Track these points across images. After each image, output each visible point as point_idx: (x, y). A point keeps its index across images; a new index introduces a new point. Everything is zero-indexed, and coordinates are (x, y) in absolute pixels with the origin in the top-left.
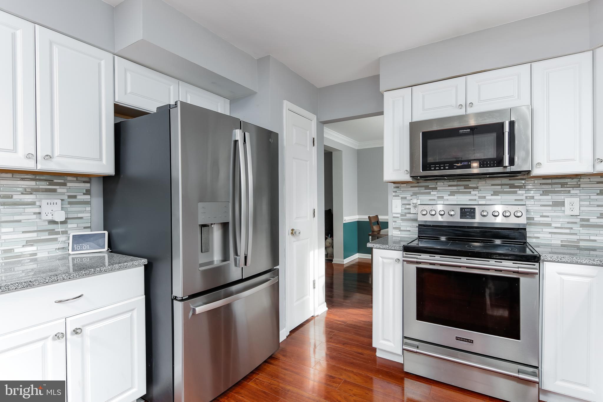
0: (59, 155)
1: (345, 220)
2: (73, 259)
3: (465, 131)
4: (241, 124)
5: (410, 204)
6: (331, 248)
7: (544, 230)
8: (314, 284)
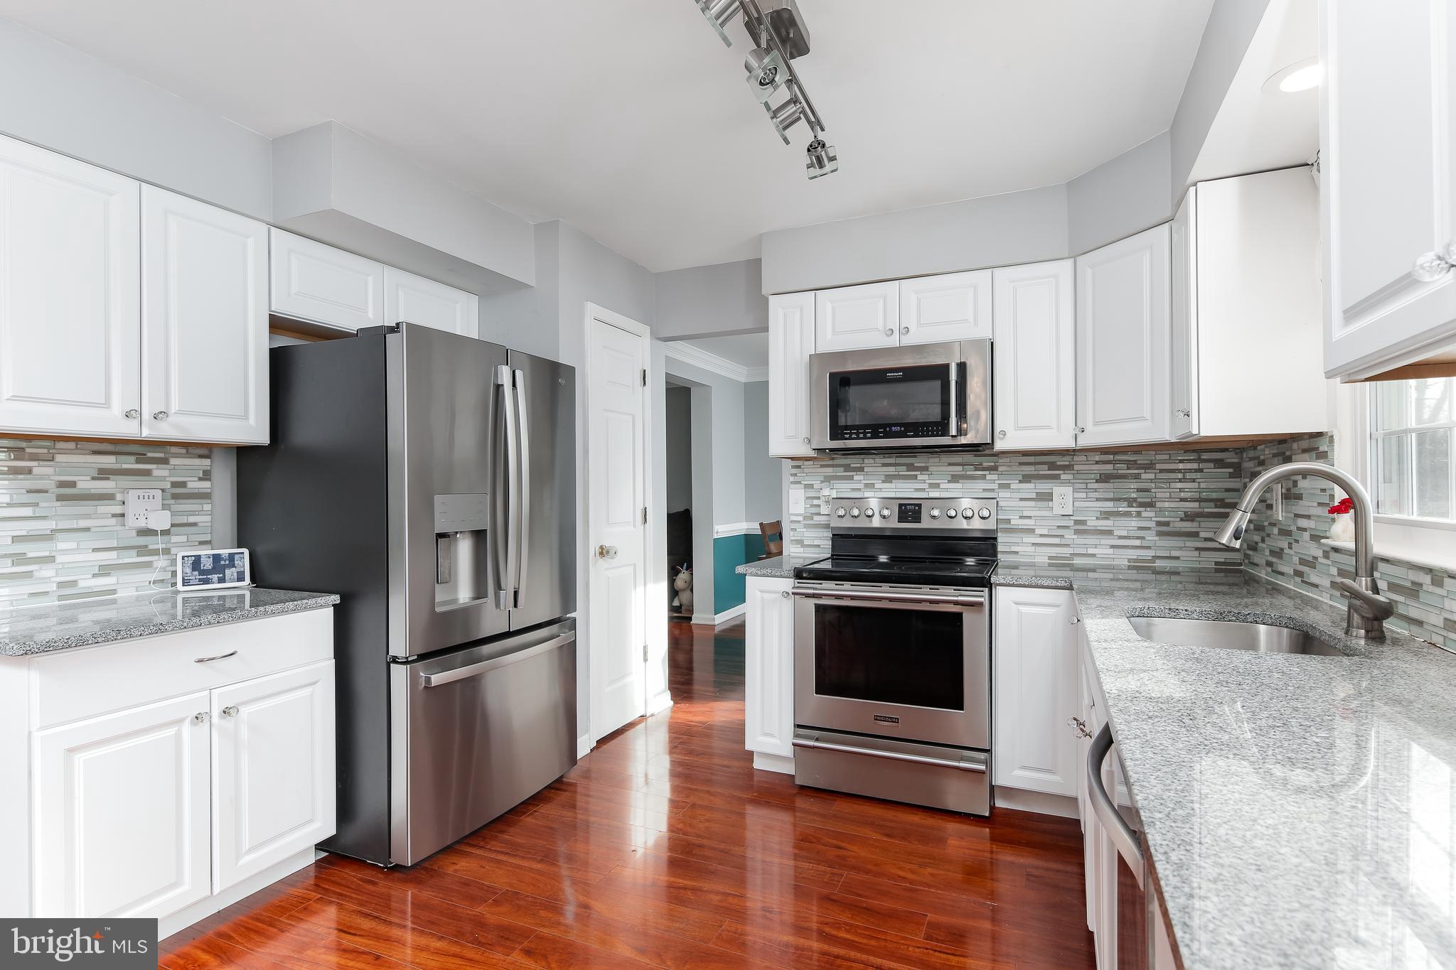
0: (179, 410)
1: (717, 532)
2: (185, 600)
3: (895, 374)
4: (506, 356)
5: (819, 498)
6: (689, 592)
7: (1025, 540)
8: (645, 653)
